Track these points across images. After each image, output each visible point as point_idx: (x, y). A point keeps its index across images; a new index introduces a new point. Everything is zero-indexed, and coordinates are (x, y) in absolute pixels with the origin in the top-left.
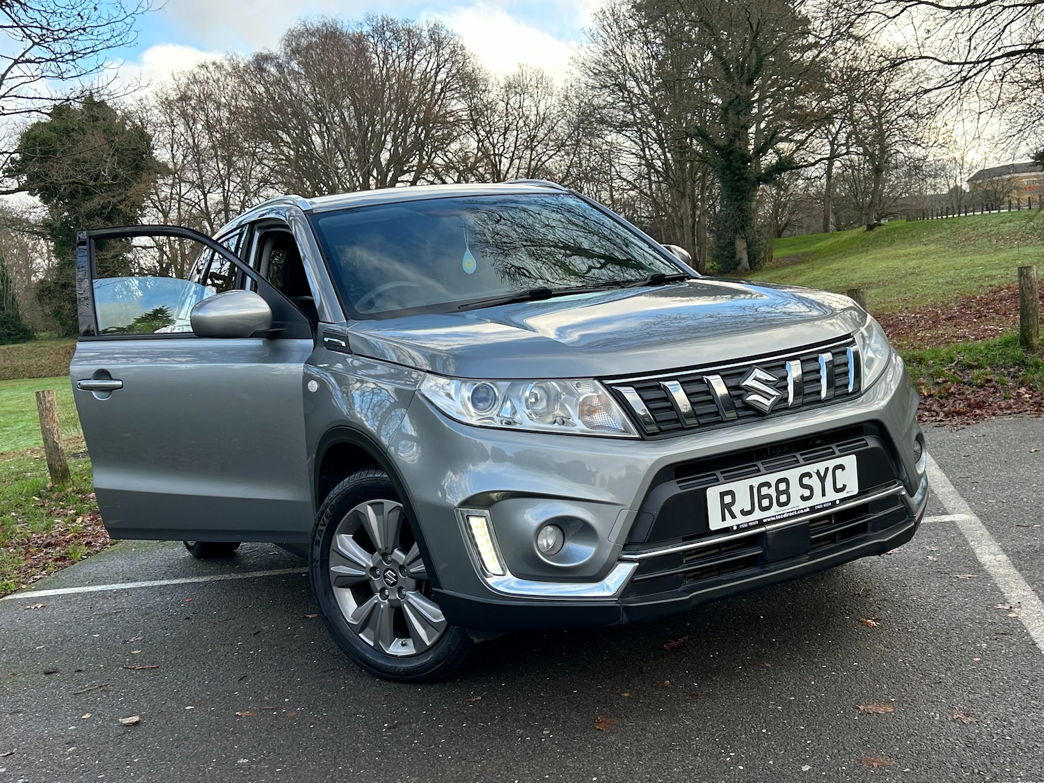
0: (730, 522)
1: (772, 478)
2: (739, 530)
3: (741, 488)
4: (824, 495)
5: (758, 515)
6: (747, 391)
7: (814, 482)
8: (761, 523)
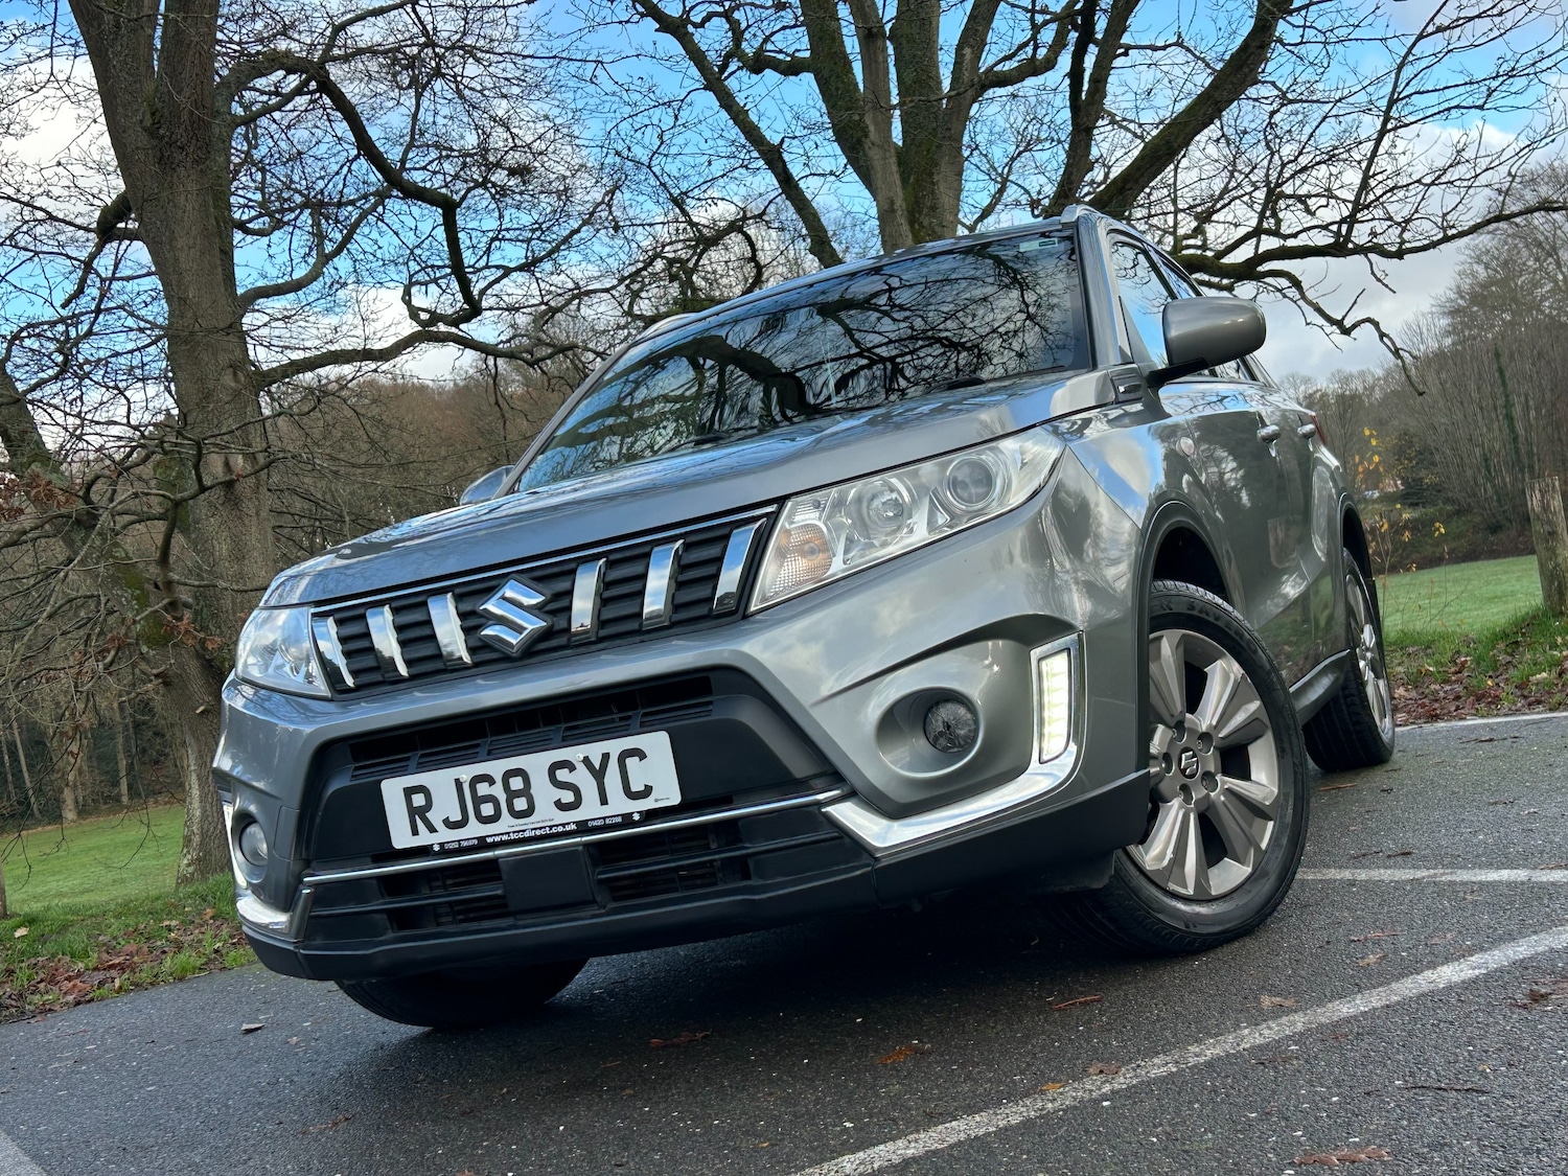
0: (424, 838)
1: (496, 768)
2: (445, 851)
3: (441, 782)
4: (604, 801)
5: (474, 830)
6: (489, 619)
7: (583, 779)
8: (483, 844)
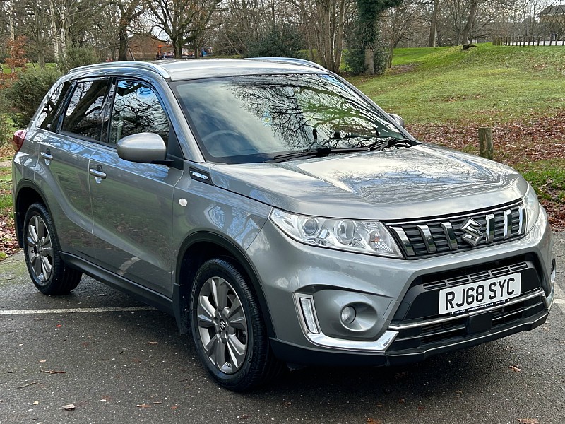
0: (451, 310)
1: (475, 285)
2: (455, 314)
3: (458, 290)
4: (502, 295)
5: (466, 306)
6: (464, 233)
7: (497, 288)
8: (467, 311)
